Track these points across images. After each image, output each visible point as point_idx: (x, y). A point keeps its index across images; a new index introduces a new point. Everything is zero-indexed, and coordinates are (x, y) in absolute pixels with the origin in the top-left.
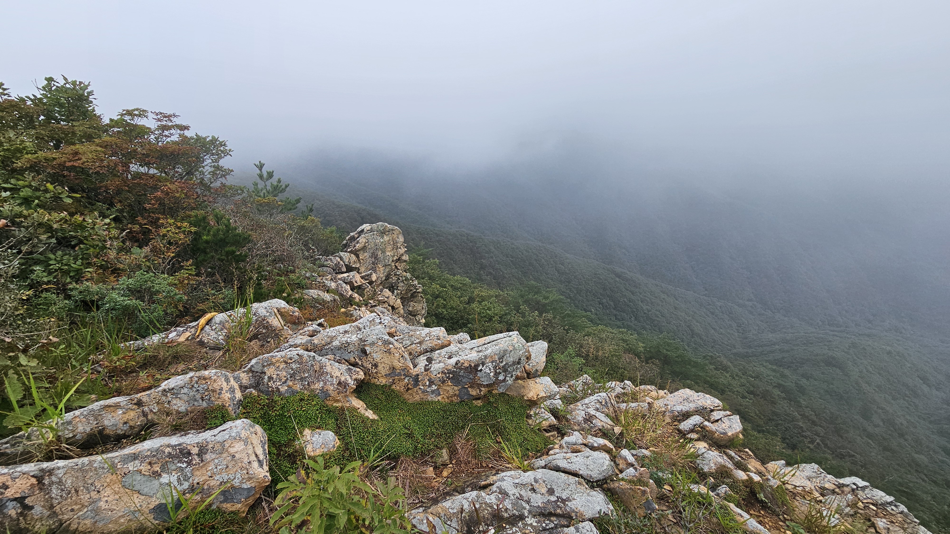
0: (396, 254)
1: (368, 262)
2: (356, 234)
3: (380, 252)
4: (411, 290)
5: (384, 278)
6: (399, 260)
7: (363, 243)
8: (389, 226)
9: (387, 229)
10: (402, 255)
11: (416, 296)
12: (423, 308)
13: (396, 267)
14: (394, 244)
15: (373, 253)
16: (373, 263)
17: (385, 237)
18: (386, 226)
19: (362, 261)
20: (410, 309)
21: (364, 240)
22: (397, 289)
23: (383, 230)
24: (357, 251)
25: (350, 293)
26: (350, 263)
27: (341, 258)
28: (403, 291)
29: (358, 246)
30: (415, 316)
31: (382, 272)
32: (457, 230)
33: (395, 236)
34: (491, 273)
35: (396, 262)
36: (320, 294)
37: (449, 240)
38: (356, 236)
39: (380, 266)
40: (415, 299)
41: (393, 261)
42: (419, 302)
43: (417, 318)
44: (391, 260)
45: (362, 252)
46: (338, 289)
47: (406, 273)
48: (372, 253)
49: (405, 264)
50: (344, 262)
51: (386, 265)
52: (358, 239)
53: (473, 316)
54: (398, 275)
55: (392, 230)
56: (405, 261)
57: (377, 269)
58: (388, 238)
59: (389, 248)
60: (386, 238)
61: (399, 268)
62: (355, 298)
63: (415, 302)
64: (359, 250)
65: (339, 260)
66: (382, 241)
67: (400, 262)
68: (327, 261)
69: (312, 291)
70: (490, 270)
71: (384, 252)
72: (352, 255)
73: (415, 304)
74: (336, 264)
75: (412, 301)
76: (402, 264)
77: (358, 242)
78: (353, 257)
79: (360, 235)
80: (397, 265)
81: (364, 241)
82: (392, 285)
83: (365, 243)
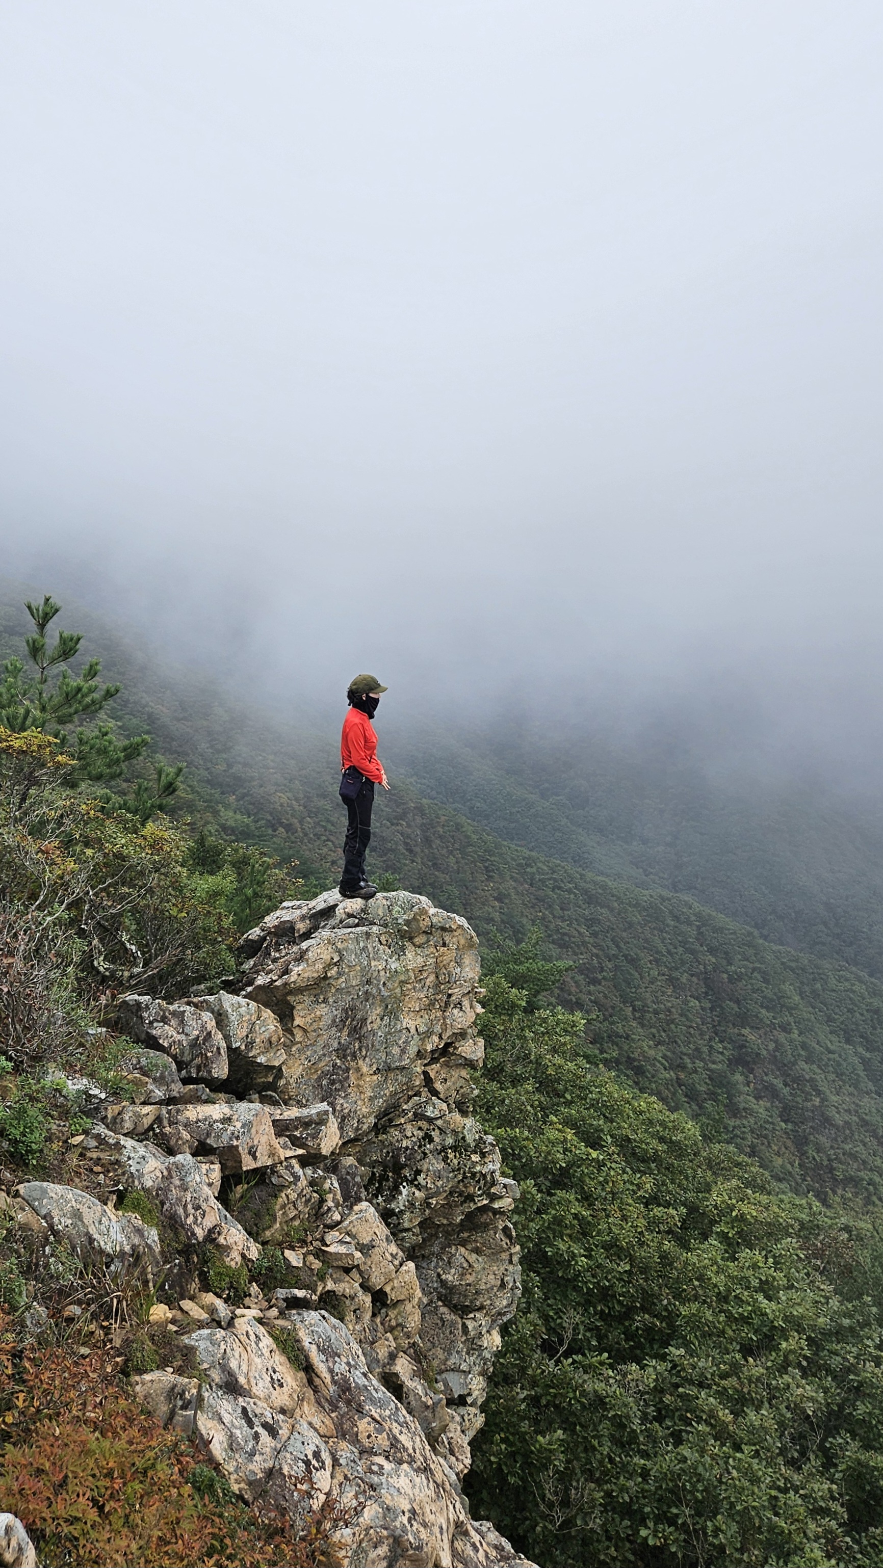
0: (438, 1029)
1: (321, 1042)
2: (303, 918)
3: (379, 1010)
4: (470, 1198)
5: (372, 1120)
6: (445, 1052)
7: (320, 966)
8: (432, 911)
9: (424, 924)
10: (463, 1035)
11: (485, 1227)
12: (503, 1285)
13: (428, 1081)
14: (438, 984)
15: (349, 1012)
16: (342, 1052)
17: (409, 955)
18: (423, 912)
19: (299, 1036)
20: (450, 1277)
21: (327, 954)
22: (411, 1182)
23: (408, 923)
24: (290, 992)
25: (214, 1214)
26: (250, 1045)
27: (221, 1018)
28: (437, 1194)
29: (299, 973)
30: (463, 1310)
31: (369, 1094)
32: (665, 893)
33: (448, 955)
34: (774, 1094)
35: (434, 1060)
36: (84, 1210)
37: (631, 925)
38: (302, 927)
39: (365, 1069)
40: (479, 1238)
41: (420, 1055)
42: (495, 1254)
43: (470, 1325)
44: (412, 1050)
45: (307, 999)
46: (167, 1190)
47: (464, 1113)
48: (345, 1011)
49: (464, 1073)
50: (227, 1037)
51: (389, 1069)
52: (304, 945)
53: (695, 1306)
54: (430, 1120)
55: (443, 929)
56: (470, 1064)
57: (352, 1079)
58: (420, 960)
59: (416, 998)
60: (413, 958)
61: (438, 1086)
62: (227, 1249)
63: (477, 1251)
64: (300, 990)
65: (211, 1024)
66: (394, 966)
67: (446, 1065)
68: (164, 1020)
69: (55, 1189)
70: (770, 1078)
71: (392, 1012)
72: (267, 1013)
73: (473, 1257)
74: (194, 1044)
75: (463, 1243)
76: (455, 1073)
77: (301, 957)
78: (270, 1023)
79: (315, 928)
80: (433, 1070)
81: (326, 957)
82: (396, 1158)
83: (329, 966)
